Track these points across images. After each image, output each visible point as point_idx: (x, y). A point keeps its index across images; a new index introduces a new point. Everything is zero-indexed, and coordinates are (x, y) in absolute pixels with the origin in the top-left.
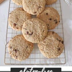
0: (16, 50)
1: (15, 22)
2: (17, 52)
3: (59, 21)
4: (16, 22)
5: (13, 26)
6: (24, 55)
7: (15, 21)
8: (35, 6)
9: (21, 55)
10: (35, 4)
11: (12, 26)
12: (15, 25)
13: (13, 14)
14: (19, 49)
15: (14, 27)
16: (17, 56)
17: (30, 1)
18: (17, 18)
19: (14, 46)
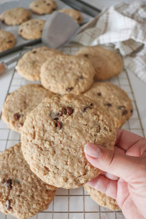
0: (10, 182)
1: (19, 111)
2: (14, 188)
3: (132, 111)
4: (21, 111)
5: (12, 119)
6: (32, 197)
7: (18, 108)
8: (69, 75)
9: (23, 198)
10: (71, 72)
11: (8, 120)
12: (17, 117)
13: (16, 95)
14: (19, 179)
15: (13, 123)
16: (10, 202)
17: (57, 67)
18: (25, 102)
19: (8, 168)
